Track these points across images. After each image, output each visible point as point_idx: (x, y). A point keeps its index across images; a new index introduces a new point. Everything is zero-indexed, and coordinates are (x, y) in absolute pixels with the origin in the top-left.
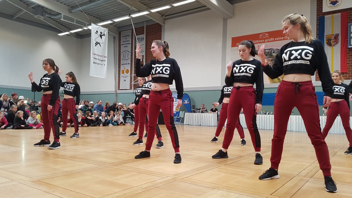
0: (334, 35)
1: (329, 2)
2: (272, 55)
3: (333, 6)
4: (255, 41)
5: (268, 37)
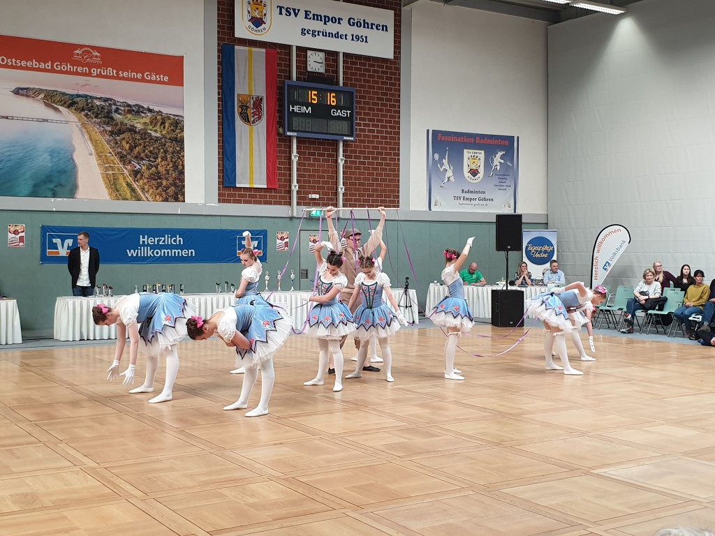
0: (253, 98)
1: (247, 17)
2: (112, 118)
3: (255, 28)
4: (61, 65)
5: (98, 61)
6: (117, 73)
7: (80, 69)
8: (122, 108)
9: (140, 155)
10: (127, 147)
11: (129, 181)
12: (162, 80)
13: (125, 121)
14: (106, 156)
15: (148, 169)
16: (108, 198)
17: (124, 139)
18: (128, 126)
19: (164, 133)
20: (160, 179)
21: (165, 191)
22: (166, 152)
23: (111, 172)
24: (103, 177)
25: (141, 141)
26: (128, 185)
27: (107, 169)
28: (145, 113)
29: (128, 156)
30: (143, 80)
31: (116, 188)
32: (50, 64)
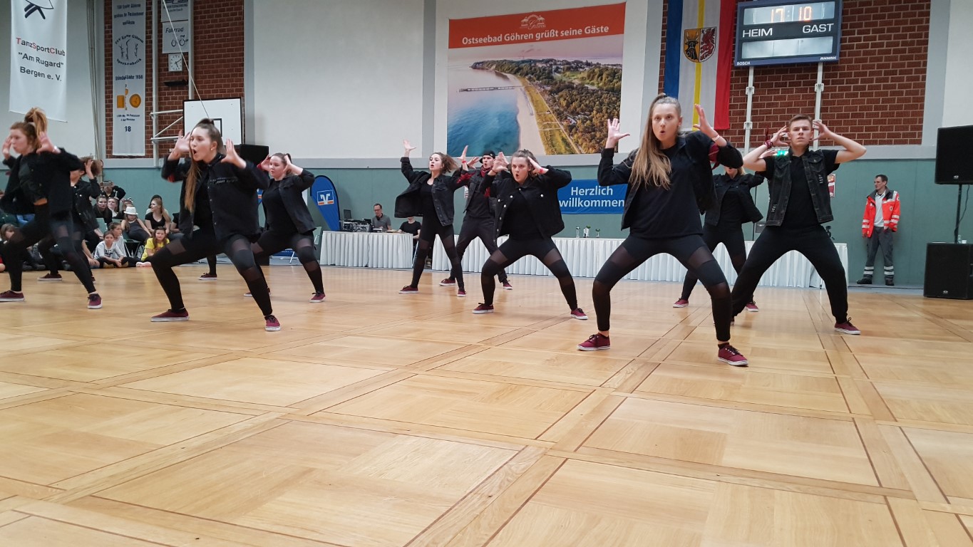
0: (703, 31)
2: (552, 78)
4: (510, 35)
5: (542, 25)
6: (559, 34)
7: (526, 37)
8: (562, 67)
9: (576, 109)
10: (564, 103)
11: (564, 136)
12: (602, 31)
13: (564, 79)
14: (545, 115)
15: (583, 122)
16: (544, 153)
17: (562, 96)
18: (567, 83)
19: (601, 84)
20: (594, 131)
21: (598, 143)
22: (601, 104)
23: (548, 129)
24: (541, 135)
25: (578, 97)
26: (564, 140)
27: (545, 127)
28: (583, 68)
29: (565, 113)
30: (584, 35)
31: (552, 143)
32: (501, 37)
